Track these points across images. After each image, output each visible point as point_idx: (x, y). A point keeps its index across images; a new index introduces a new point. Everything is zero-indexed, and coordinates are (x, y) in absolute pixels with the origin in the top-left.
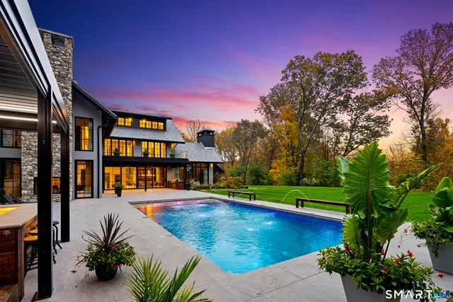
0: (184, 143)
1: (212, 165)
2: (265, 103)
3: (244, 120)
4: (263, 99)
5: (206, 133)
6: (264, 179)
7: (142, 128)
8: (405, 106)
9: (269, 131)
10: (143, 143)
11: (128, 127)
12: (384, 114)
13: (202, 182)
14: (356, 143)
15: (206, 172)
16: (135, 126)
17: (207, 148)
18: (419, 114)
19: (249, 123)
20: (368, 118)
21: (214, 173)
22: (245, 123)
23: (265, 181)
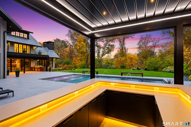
0: (42, 47)
1: (54, 59)
4: (70, 31)
5: (50, 43)
7: (13, 36)
8: (118, 42)
10: (15, 44)
12: (113, 44)
14: (105, 53)
17: (50, 50)
18: (122, 45)
20: (109, 45)
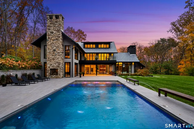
0: (117, 53)
1: (133, 63)
2: (175, 26)
3: (162, 38)
4: (173, 24)
5: (131, 47)
6: (172, 71)
7: (100, 48)
9: (178, 42)
10: (99, 54)
11: (94, 48)
13: (128, 72)
15: (130, 67)
16: (97, 47)
17: (131, 55)
19: (165, 40)
21: (135, 67)
22: (163, 40)
23: (173, 72)
